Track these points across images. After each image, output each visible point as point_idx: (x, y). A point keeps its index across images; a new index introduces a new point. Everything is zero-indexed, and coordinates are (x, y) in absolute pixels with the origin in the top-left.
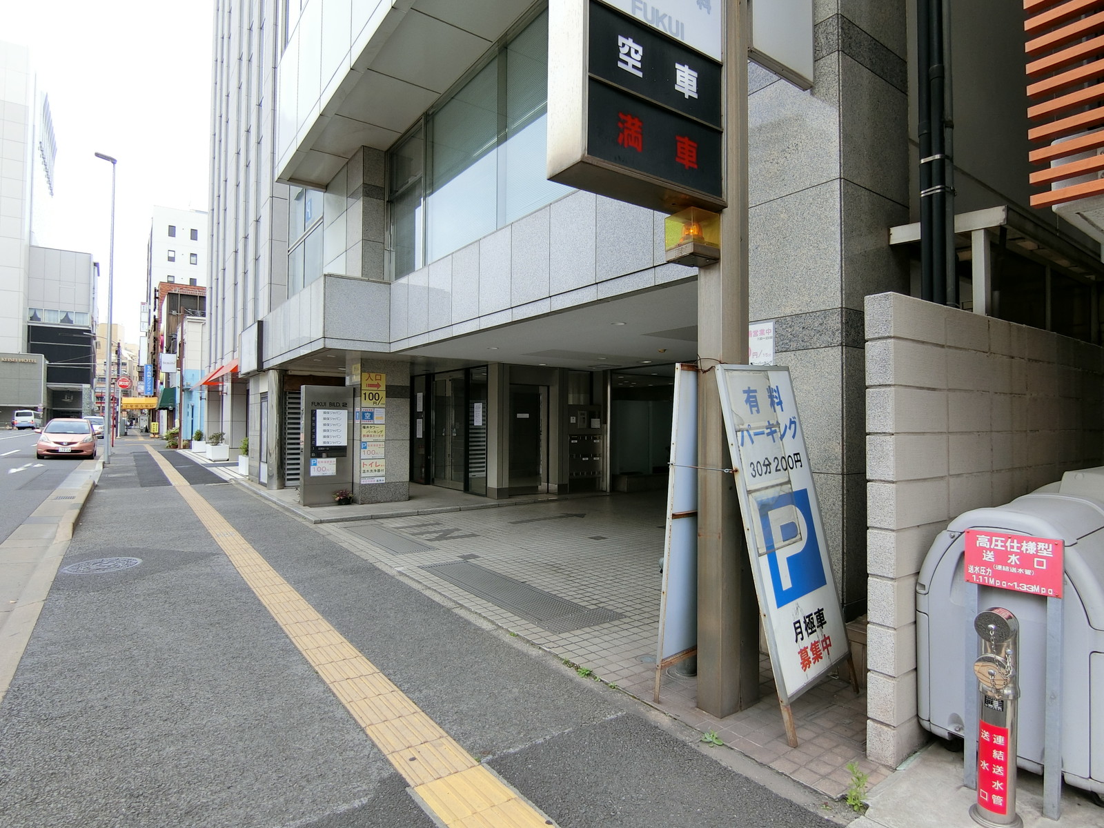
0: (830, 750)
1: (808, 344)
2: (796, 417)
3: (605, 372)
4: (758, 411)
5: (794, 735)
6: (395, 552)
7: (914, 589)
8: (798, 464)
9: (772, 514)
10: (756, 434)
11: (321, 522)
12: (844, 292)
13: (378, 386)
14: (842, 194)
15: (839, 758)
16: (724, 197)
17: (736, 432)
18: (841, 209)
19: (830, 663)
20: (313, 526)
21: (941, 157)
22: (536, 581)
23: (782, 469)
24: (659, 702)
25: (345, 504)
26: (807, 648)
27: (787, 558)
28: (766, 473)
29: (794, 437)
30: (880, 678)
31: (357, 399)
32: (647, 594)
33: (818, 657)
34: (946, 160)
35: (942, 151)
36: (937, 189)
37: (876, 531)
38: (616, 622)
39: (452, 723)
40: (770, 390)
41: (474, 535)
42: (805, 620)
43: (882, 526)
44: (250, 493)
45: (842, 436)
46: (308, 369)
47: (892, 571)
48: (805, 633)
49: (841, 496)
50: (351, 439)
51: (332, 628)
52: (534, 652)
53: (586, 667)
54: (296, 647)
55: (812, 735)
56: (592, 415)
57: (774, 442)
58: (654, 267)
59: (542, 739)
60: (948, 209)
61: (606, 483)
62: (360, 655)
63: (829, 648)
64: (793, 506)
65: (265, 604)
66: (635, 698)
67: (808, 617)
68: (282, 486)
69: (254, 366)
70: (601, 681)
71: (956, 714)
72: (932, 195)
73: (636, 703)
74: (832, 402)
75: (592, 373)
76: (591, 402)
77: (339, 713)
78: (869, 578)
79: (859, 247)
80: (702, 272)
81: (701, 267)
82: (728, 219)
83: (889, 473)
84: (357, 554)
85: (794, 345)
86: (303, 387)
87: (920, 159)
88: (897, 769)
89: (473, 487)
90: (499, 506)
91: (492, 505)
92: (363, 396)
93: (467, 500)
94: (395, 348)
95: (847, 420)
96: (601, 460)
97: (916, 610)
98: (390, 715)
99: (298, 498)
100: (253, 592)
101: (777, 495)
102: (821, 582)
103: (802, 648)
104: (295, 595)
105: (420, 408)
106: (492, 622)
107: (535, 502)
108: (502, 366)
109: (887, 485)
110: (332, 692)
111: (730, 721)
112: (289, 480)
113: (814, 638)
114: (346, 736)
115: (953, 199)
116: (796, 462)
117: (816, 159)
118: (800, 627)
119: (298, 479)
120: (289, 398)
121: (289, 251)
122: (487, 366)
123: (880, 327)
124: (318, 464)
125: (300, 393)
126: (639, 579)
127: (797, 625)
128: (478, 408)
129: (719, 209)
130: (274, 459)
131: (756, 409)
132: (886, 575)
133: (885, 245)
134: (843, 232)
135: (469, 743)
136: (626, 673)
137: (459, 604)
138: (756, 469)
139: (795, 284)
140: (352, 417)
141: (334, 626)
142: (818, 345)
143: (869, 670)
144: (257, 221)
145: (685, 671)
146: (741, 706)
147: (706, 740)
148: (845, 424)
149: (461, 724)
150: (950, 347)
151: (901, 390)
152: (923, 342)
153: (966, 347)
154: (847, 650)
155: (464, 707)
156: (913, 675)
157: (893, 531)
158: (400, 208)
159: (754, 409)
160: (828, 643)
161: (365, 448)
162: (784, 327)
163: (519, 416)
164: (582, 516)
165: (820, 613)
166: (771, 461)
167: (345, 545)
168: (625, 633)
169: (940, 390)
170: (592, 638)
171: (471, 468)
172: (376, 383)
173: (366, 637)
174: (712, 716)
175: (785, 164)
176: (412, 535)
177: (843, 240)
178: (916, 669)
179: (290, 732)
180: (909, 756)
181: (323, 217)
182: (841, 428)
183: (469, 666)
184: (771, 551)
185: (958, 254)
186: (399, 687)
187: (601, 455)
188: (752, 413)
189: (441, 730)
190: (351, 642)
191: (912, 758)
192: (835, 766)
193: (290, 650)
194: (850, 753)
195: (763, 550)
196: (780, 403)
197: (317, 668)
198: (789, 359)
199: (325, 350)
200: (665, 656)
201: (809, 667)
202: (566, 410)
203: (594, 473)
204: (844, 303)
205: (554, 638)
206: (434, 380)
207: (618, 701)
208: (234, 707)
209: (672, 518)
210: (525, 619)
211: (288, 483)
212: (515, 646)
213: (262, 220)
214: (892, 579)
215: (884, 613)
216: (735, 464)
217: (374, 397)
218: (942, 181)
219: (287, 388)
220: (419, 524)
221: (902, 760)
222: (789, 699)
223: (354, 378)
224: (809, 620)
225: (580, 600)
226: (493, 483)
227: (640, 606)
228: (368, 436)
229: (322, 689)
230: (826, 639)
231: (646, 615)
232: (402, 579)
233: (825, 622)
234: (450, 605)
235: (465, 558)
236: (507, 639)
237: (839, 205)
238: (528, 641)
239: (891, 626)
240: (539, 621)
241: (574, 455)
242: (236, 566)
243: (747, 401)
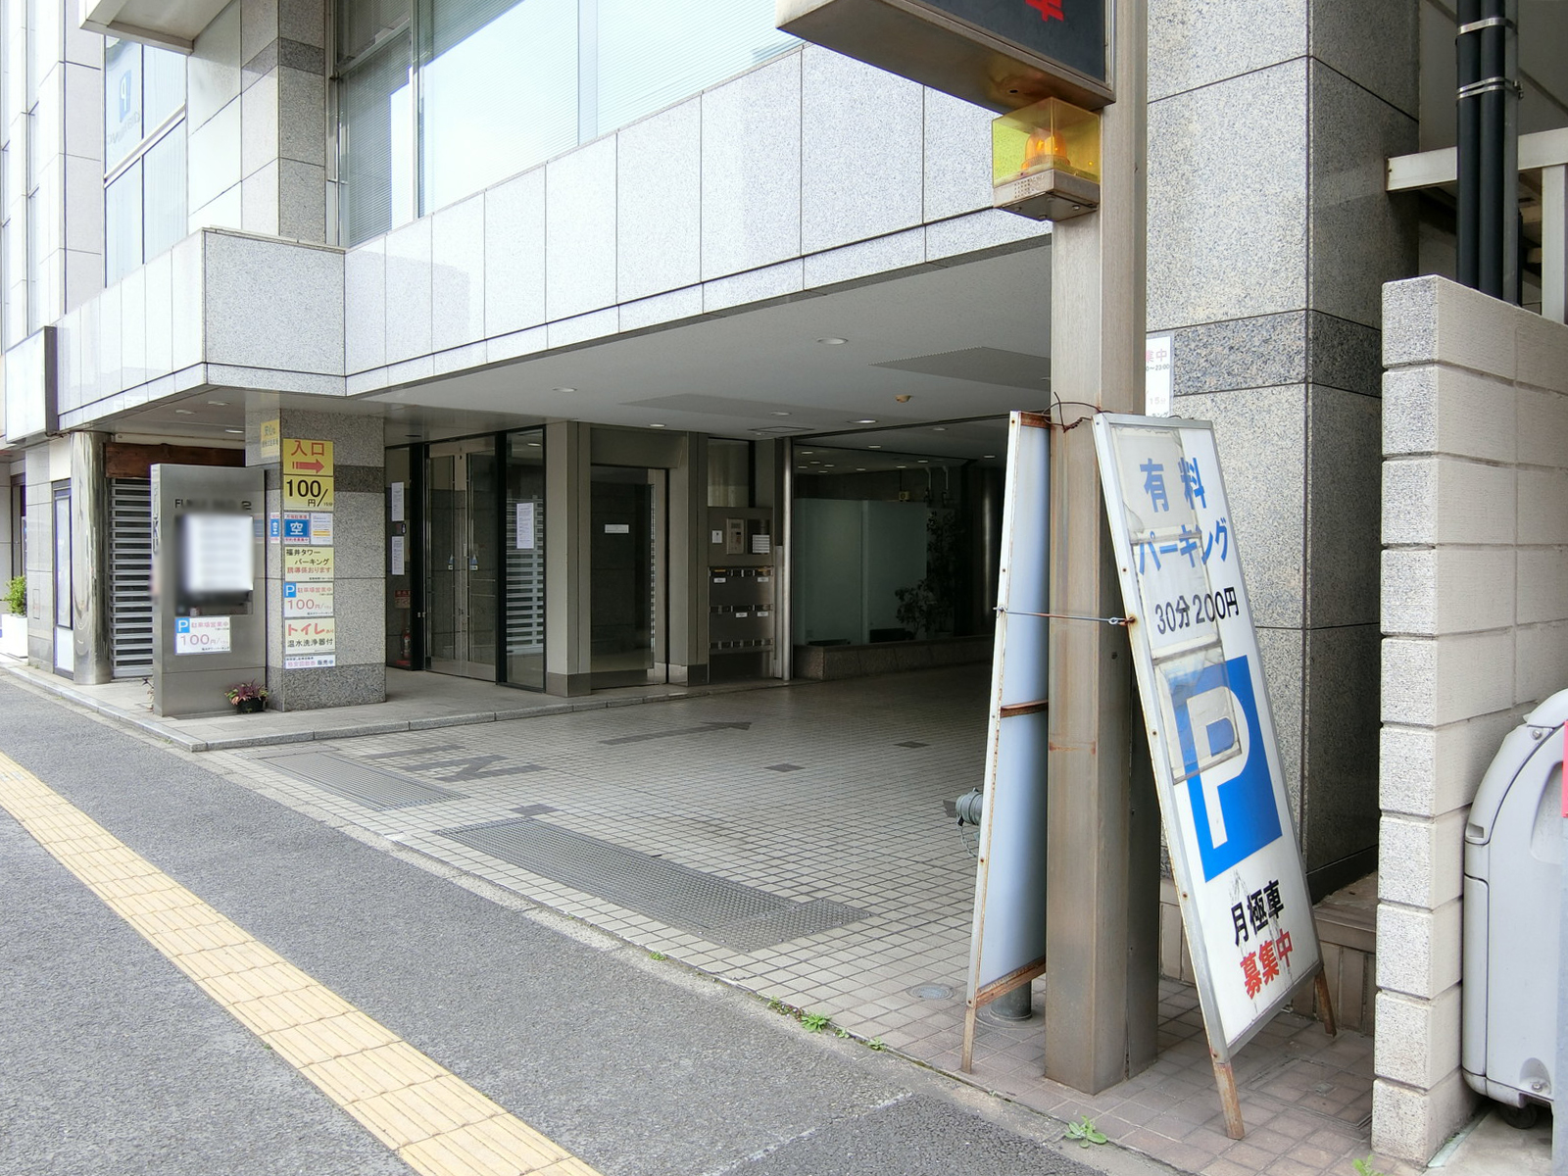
0: (1304, 1140)
1: (1240, 379)
2: (1227, 519)
3: (779, 443)
4: (1166, 507)
5: (1239, 1116)
6: (380, 806)
7: (1460, 836)
8: (1233, 608)
9: (1195, 704)
10: (1164, 551)
11: (208, 748)
12: (1311, 280)
13: (318, 466)
14: (1311, 87)
15: (1322, 1153)
16: (1109, 81)
17: (1132, 545)
18: (1308, 117)
19: (1291, 982)
20: (191, 757)
21: (1499, 21)
22: (681, 854)
23: (1206, 619)
24: (972, 1071)
25: (251, 712)
26: (1254, 954)
27: (1219, 787)
28: (1181, 626)
29: (1224, 557)
30: (1401, 1001)
31: (274, 495)
32: (904, 872)
33: (1272, 971)
34: (1507, 29)
35: (1500, 11)
36: (1490, 84)
37: (1399, 730)
38: (856, 926)
39: (575, 1132)
40: (1183, 464)
41: (533, 768)
42: (1250, 903)
43: (1410, 720)
44: (36, 692)
45: (1305, 556)
46: (159, 431)
47: (1427, 803)
48: (1250, 927)
49: (1300, 670)
50: (262, 573)
51: (279, 958)
52: (706, 988)
53: (819, 1011)
54: (211, 999)
55: (1266, 1115)
56: (754, 528)
57: (1193, 565)
58: (925, 225)
59: (761, 1151)
60: (1509, 124)
61: (781, 662)
62: (352, 1008)
63: (1289, 954)
64: (1226, 689)
65: (124, 916)
66: (924, 1065)
67: (1254, 896)
68: (108, 676)
69: (39, 424)
70: (851, 1036)
71: (1535, 1059)
72: (1480, 95)
73: (927, 1075)
74: (1286, 492)
75: (752, 444)
76: (752, 503)
77: (336, 1125)
78: (1382, 819)
79: (1338, 193)
80: (1061, 230)
81: (1056, 221)
82: (1114, 122)
83: (1427, 620)
84: (300, 810)
85: (1211, 382)
86: (156, 469)
87: (1459, 26)
88: (1430, 1165)
89: (516, 674)
90: (573, 710)
91: (560, 709)
92: (286, 487)
93: (505, 699)
94: (356, 387)
95: (1314, 525)
96: (773, 617)
97: (1464, 874)
98: (443, 1124)
99: (148, 700)
100: (92, 893)
101: (1200, 667)
102: (1270, 831)
103: (1247, 956)
104: (185, 897)
105: (399, 514)
106: (611, 935)
107: (644, 702)
108: (575, 427)
109: (1421, 642)
110: (311, 1083)
111: (1112, 1098)
112: (121, 663)
113: (1265, 935)
114: (361, 1168)
115: (1517, 104)
116: (1229, 604)
117: (1260, 17)
118: (1242, 916)
119: (149, 662)
120: (118, 492)
121: (106, 180)
122: (543, 427)
123: (1412, 342)
124: (191, 629)
125: (148, 483)
126: (881, 843)
127: (1238, 913)
128: (525, 515)
129: (1097, 104)
130: (88, 620)
131: (1162, 501)
132: (1415, 811)
133: (1379, 190)
134: (1311, 161)
135: (617, 1167)
136: (894, 1019)
137: (535, 902)
138: (1165, 617)
139: (1215, 262)
140: (262, 531)
141: (282, 954)
142: (1260, 382)
143: (1380, 989)
144: (29, 114)
145: (1009, 1012)
146: (1127, 1071)
147: (1073, 1136)
148: (1309, 533)
149: (593, 1132)
150: (1521, 384)
151: (1449, 462)
152: (1482, 374)
153: (1545, 385)
154: (1316, 957)
155: (589, 1099)
156: (1456, 993)
157: (1429, 727)
158: (360, 92)
159: (1160, 502)
160: (1287, 945)
161: (293, 595)
162: (1193, 346)
163: (610, 529)
164: (745, 726)
165: (1272, 889)
166: (1189, 602)
167: (269, 793)
168: (878, 946)
169: (1505, 465)
170: (815, 957)
171: (511, 635)
172: (311, 459)
173: (356, 973)
174: (1076, 1092)
175: (1199, 25)
176: (409, 769)
177: (1311, 177)
178: (1461, 983)
179: (240, 1168)
180: (1446, 1141)
181: (185, 108)
182: (1302, 541)
183: (582, 1021)
184: (1192, 774)
185: (1521, 210)
186: (449, 1067)
187: (773, 607)
188: (1156, 510)
189: (555, 1146)
190: (327, 983)
191: (1452, 1145)
192: (1317, 1168)
193: (199, 1005)
194: (1340, 1143)
195: (1180, 772)
196: (1200, 492)
197: (267, 1039)
198: (1201, 407)
199: (206, 389)
200: (982, 982)
201: (1258, 991)
202: (703, 518)
203: (758, 643)
204: (1311, 301)
205: (741, 960)
206: (427, 456)
207: (891, 1072)
208: (106, 1123)
209: (1001, 717)
210: (675, 927)
211: (119, 671)
212: (666, 978)
213: (40, 111)
214: (1427, 818)
215: (1410, 882)
216: (1131, 607)
217: (309, 489)
218: (1500, 70)
219: (112, 470)
220: (416, 748)
221: (1436, 1149)
222: (1229, 1049)
223: (266, 448)
224: (1256, 903)
225: (775, 887)
226: (559, 663)
227: (894, 895)
228: (298, 570)
229: (287, 1079)
230: (1284, 936)
231: (911, 911)
232: (403, 856)
233: (1282, 907)
234: (516, 904)
235: (529, 812)
236: (647, 965)
237: (1305, 108)
238: (690, 968)
239: (1423, 905)
240: (705, 930)
241: (720, 607)
242: (42, 842)
243: (1148, 486)
